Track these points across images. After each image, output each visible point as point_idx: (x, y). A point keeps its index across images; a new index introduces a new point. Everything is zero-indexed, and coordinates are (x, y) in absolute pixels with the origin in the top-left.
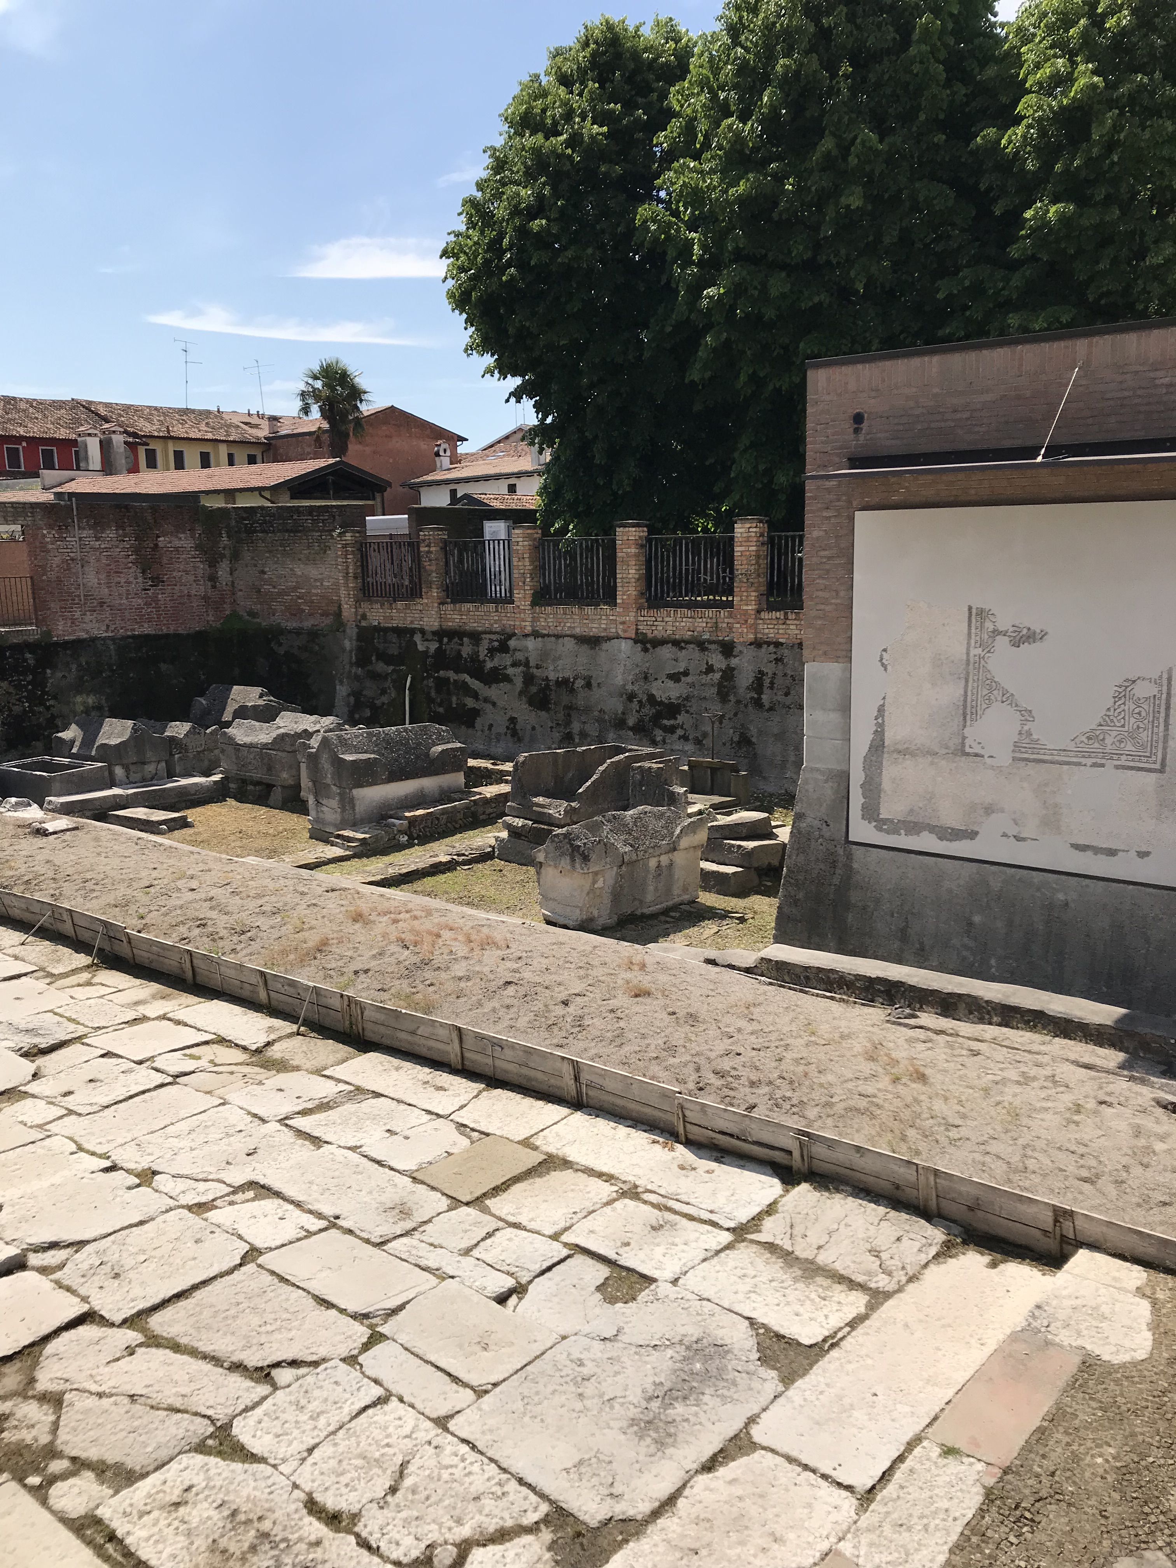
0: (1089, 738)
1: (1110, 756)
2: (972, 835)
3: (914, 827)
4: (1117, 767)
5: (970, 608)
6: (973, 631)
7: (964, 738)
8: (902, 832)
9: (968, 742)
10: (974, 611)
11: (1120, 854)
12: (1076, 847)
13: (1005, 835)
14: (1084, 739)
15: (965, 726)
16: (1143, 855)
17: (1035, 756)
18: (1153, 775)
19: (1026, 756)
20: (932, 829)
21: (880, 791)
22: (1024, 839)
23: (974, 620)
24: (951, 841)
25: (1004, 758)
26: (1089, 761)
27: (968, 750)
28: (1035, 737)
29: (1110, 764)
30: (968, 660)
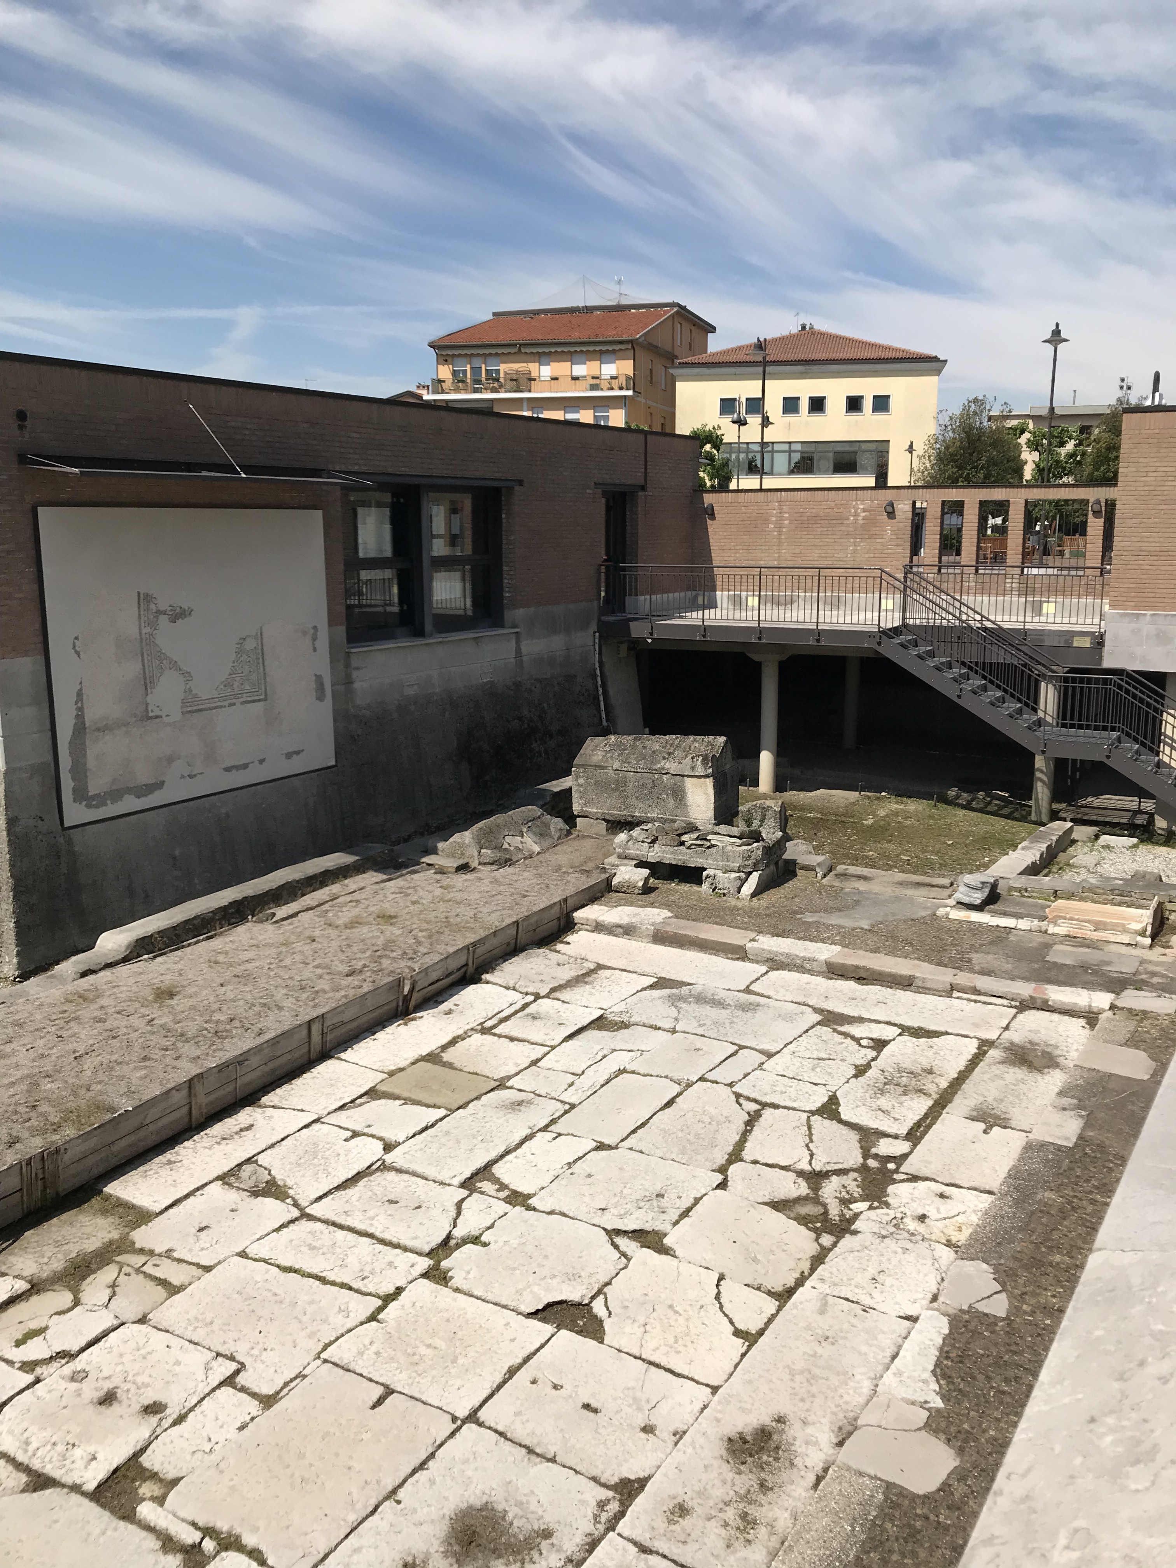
0: (225, 686)
1: (236, 696)
2: (160, 785)
3: (116, 795)
4: (243, 703)
5: (139, 593)
6: (142, 613)
7: (147, 705)
8: (109, 802)
9: (150, 708)
10: (142, 596)
11: (250, 765)
12: (228, 770)
13: (183, 777)
14: (222, 687)
15: (147, 695)
16: (261, 761)
17: (195, 708)
18: (262, 703)
19: (190, 709)
20: (130, 790)
21: (86, 771)
22: (195, 775)
23: (142, 604)
24: (145, 796)
25: (176, 716)
26: (226, 703)
27: (151, 714)
28: (194, 692)
29: (238, 701)
30: (141, 639)
